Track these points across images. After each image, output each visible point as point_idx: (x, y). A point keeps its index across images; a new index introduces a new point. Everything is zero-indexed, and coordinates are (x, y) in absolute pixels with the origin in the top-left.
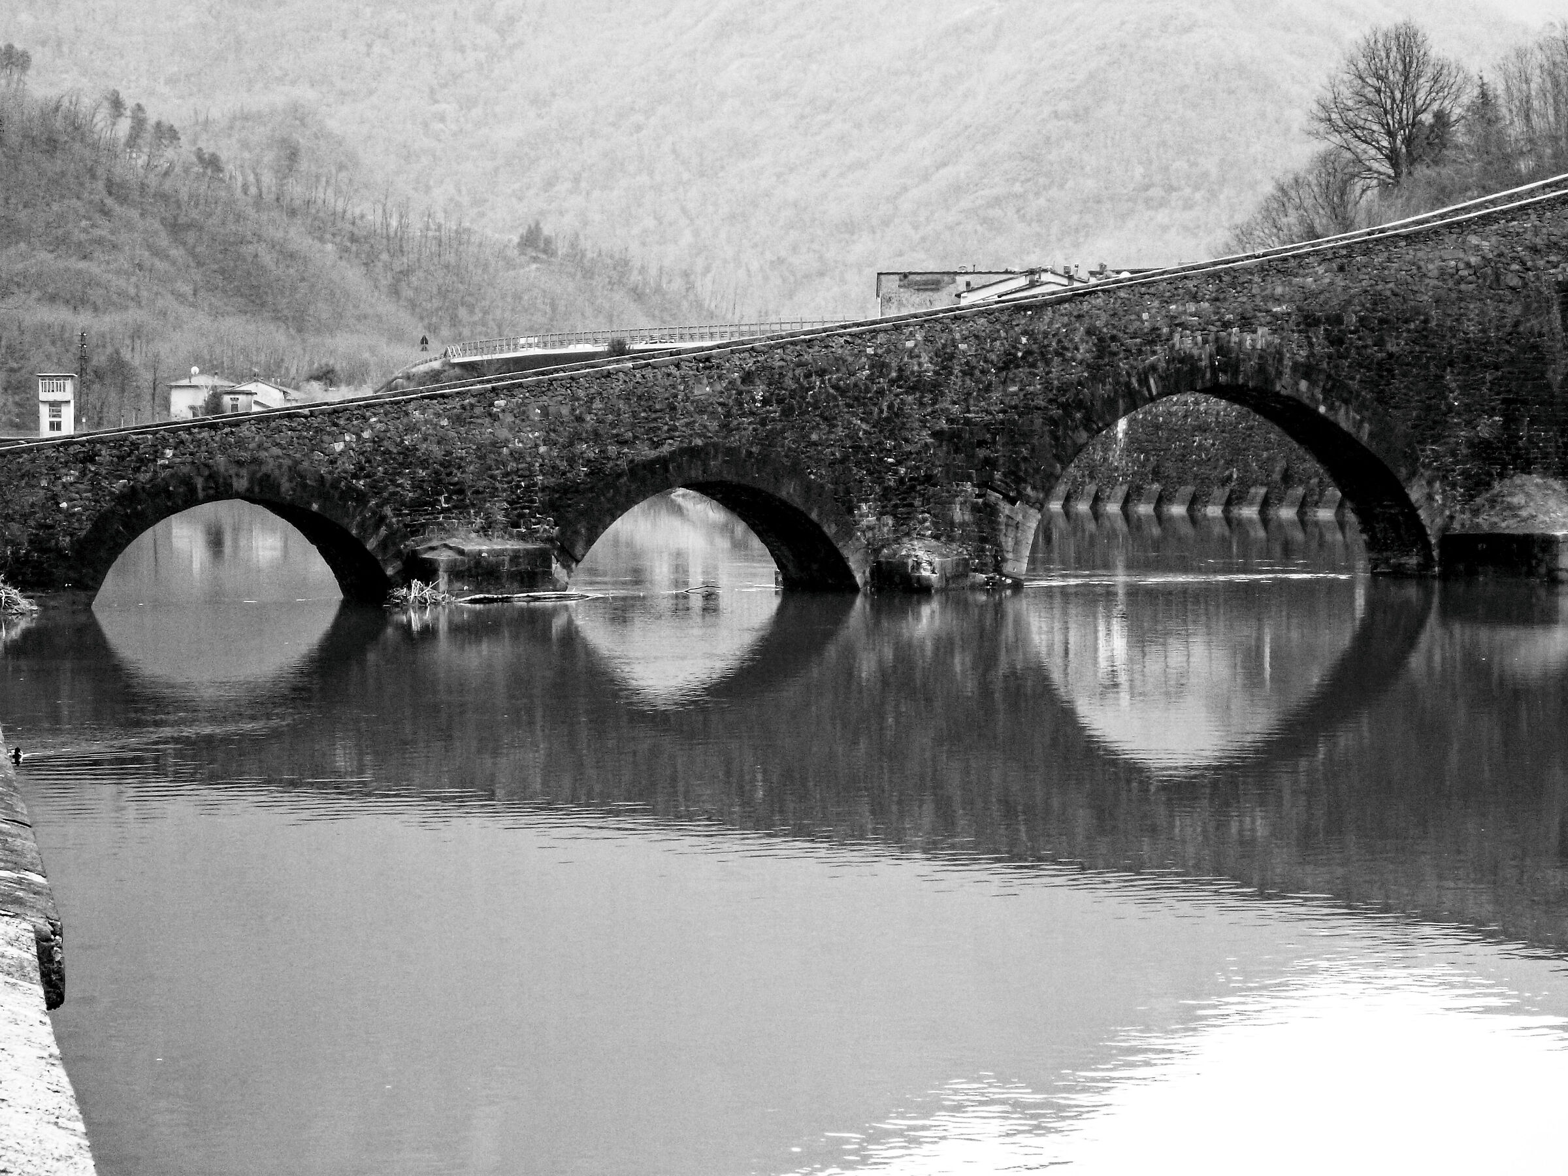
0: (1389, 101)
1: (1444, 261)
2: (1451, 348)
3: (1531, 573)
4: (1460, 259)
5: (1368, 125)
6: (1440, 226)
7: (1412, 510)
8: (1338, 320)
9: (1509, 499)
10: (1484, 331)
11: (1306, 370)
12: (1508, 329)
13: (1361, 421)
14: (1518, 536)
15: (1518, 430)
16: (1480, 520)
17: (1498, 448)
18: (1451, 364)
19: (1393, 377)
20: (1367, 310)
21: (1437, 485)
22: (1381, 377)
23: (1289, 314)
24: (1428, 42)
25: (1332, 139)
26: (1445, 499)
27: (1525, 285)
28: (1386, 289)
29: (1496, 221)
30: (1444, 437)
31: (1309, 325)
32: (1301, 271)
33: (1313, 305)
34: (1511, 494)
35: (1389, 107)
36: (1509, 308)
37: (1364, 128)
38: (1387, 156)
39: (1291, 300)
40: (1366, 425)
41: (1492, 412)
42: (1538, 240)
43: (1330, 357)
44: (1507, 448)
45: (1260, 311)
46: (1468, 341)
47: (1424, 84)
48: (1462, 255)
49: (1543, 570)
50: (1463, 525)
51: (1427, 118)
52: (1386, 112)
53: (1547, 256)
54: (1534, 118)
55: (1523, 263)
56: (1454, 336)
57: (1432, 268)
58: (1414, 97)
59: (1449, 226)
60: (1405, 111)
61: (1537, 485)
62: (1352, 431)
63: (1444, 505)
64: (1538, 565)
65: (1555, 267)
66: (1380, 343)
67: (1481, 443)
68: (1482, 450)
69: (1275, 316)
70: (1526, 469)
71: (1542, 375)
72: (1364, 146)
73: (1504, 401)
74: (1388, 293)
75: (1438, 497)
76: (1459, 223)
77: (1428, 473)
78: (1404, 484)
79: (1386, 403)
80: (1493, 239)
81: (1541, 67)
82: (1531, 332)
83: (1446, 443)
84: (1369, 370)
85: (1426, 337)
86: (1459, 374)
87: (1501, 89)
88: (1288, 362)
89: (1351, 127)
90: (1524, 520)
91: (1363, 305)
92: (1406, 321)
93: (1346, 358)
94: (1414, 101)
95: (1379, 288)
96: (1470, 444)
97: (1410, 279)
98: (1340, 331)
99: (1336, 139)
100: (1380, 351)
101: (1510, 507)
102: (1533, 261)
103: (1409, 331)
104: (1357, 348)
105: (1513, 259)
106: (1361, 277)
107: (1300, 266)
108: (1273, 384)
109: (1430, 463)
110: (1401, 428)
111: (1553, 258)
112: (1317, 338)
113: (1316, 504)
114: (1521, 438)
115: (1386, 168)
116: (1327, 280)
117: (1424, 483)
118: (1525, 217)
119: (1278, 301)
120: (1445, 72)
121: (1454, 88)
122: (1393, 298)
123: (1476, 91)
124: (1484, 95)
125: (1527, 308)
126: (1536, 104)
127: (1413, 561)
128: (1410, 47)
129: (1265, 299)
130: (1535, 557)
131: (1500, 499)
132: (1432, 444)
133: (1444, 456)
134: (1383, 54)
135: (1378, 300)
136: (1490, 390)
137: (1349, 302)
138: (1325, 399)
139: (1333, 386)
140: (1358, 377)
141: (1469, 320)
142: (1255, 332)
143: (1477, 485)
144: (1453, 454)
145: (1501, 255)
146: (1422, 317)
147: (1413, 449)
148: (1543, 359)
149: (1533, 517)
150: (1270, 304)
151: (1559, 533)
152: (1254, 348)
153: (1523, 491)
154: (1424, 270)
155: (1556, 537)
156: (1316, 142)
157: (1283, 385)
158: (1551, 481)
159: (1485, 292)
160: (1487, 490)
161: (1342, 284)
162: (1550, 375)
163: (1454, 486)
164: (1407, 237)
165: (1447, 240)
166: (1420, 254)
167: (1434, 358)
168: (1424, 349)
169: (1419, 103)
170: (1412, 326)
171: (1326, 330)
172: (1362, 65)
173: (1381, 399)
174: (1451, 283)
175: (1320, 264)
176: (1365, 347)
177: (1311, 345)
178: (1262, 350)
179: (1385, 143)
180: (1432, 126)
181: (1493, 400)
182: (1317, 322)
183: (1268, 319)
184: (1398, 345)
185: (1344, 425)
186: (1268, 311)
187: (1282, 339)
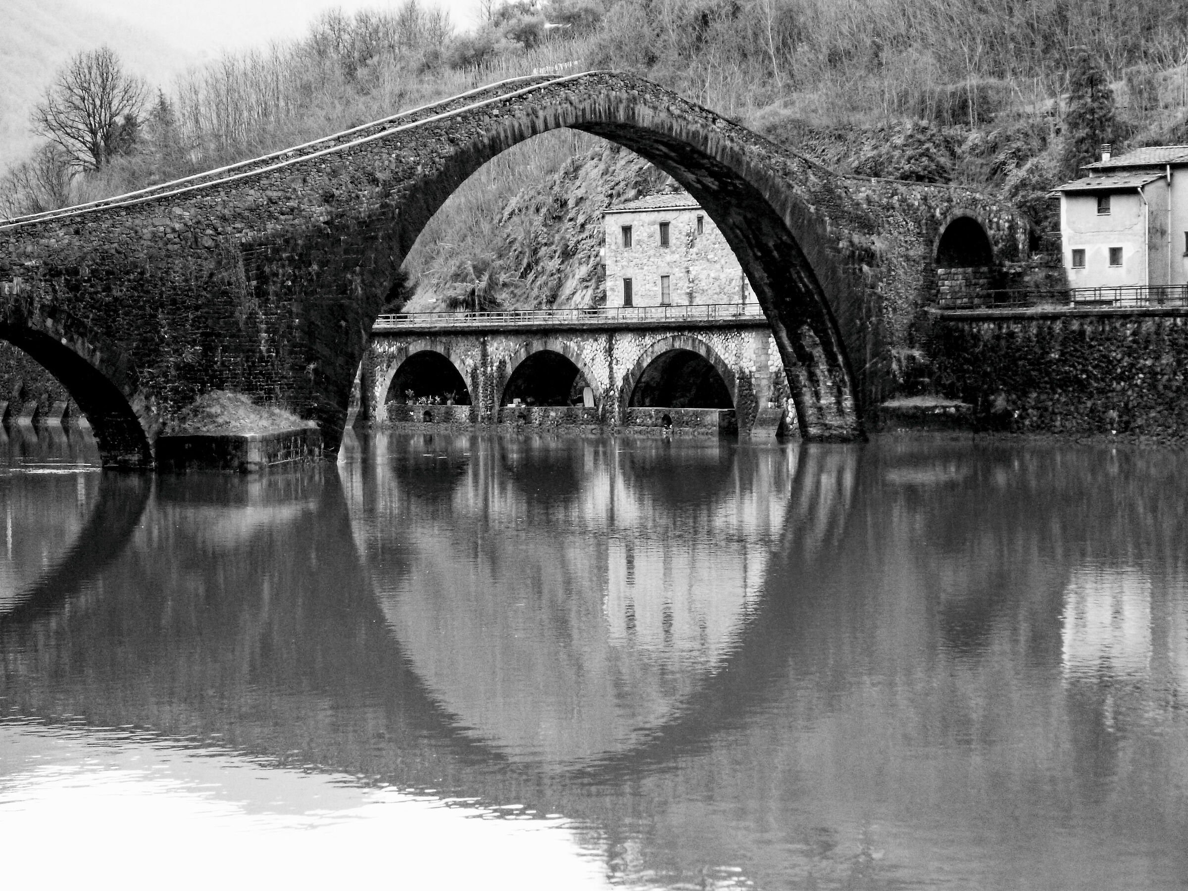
0: (91, 107)
1: (155, 227)
2: (161, 294)
3: (227, 466)
4: (168, 225)
5: (75, 125)
6: (151, 200)
7: (135, 418)
8: (75, 272)
9: (208, 409)
10: (186, 281)
11: (52, 311)
12: (205, 279)
13: (94, 350)
14: (217, 437)
15: (214, 356)
16: (187, 426)
17: (199, 370)
18: (162, 306)
19: (118, 316)
20: (97, 264)
21: (153, 399)
22: (110, 316)
23: (37, 268)
24: (121, 62)
25: (49, 135)
26: (159, 409)
27: (217, 246)
28: (111, 248)
29: (195, 196)
30: (157, 362)
31: (53, 276)
32: (46, 234)
33: (57, 262)
34: (209, 406)
35: (91, 111)
36: (204, 263)
37: (72, 127)
38: (90, 149)
39: (39, 257)
40: (98, 354)
41: (194, 343)
42: (226, 211)
43: (69, 300)
44: (206, 371)
45: (15, 265)
46: (174, 289)
47: (118, 94)
48: (168, 223)
49: (236, 463)
50: (173, 430)
51: (120, 120)
52: (89, 115)
53: (234, 223)
54: (201, 120)
55: (216, 229)
56: (164, 285)
57: (147, 233)
58: (110, 104)
59: (159, 200)
60: (103, 114)
61: (229, 399)
62: (87, 357)
63: (158, 414)
64: (232, 459)
65: (241, 232)
66: (107, 289)
67: (185, 366)
68: (186, 371)
69: (27, 269)
70: (220, 387)
71: (232, 314)
72: (73, 140)
73: (202, 334)
74: (113, 251)
75: (154, 409)
76: (166, 198)
77: (145, 390)
78: (127, 398)
79: (114, 336)
80: (193, 210)
81: (206, 82)
82: (223, 282)
83: (159, 367)
84: (99, 311)
85: (142, 285)
86: (168, 313)
87: (176, 100)
88: (37, 305)
89: (62, 126)
90: (221, 425)
91: (94, 260)
92: (127, 273)
93: (82, 302)
94: (110, 107)
95: (106, 247)
96: (177, 367)
97: (129, 241)
98: (76, 280)
99: (51, 135)
100: (108, 296)
101: (210, 416)
102: (223, 227)
103: (129, 280)
104: (90, 293)
105: (208, 225)
106: (93, 238)
107: (45, 230)
108: (26, 323)
109: (148, 382)
110: (124, 356)
111: (238, 225)
112: (59, 285)
113: (46, 414)
114: (216, 363)
115: (88, 157)
116: (66, 241)
117: (143, 397)
118: (216, 194)
119: (28, 257)
120: (133, 85)
121: (141, 96)
122: (117, 255)
123: (157, 100)
124: (162, 103)
125: (219, 263)
126: (202, 109)
127: (135, 458)
128: (107, 66)
129: (19, 256)
130: (230, 454)
131: (201, 410)
132: (149, 367)
133: (158, 377)
134: (86, 71)
135: (105, 256)
136: (192, 326)
137: (83, 259)
138: (66, 334)
139: (72, 324)
140: (91, 316)
141: (174, 272)
142: (11, 281)
143: (183, 399)
144: (165, 375)
145: (198, 222)
146: (139, 270)
147: (135, 372)
148: (231, 302)
149: (228, 423)
150: (23, 259)
151: (248, 435)
152: (11, 294)
153: (219, 403)
154: (140, 233)
155: (246, 438)
156: (36, 137)
157: (35, 322)
158: (239, 396)
159: (186, 251)
160: (191, 403)
161: (78, 244)
162: (237, 314)
163: (165, 399)
164: (127, 208)
165: (157, 211)
166: (137, 222)
167: (148, 301)
168: (142, 294)
169: (114, 108)
170: (132, 277)
171: (65, 279)
172: (70, 79)
173: (109, 333)
174: (161, 244)
175: (60, 229)
176: (96, 293)
177: (55, 291)
178: (17, 295)
179: (89, 139)
180: (124, 127)
181: (195, 334)
182: (59, 274)
183: (22, 271)
184: (121, 291)
185: (80, 353)
186: (22, 265)
187: (33, 286)
